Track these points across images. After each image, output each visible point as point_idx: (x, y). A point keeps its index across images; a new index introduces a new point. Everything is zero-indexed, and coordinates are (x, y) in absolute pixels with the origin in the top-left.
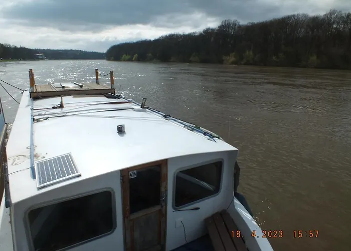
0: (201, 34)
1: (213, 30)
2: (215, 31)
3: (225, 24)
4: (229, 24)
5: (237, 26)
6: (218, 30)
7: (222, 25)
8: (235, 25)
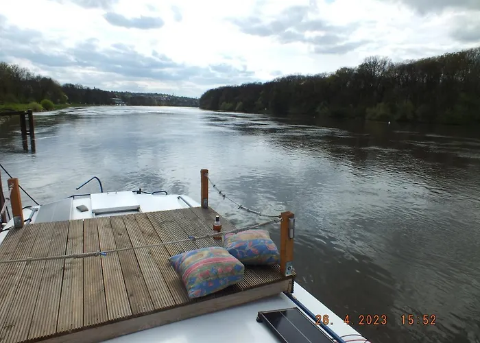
0: (333, 76)
1: (350, 71)
2: (355, 72)
3: (370, 63)
4: (375, 63)
5: (387, 65)
6: (358, 70)
7: (366, 64)
8: (385, 63)
